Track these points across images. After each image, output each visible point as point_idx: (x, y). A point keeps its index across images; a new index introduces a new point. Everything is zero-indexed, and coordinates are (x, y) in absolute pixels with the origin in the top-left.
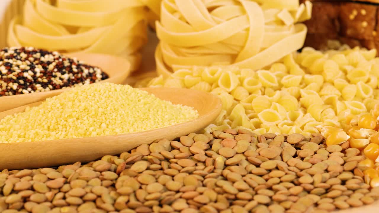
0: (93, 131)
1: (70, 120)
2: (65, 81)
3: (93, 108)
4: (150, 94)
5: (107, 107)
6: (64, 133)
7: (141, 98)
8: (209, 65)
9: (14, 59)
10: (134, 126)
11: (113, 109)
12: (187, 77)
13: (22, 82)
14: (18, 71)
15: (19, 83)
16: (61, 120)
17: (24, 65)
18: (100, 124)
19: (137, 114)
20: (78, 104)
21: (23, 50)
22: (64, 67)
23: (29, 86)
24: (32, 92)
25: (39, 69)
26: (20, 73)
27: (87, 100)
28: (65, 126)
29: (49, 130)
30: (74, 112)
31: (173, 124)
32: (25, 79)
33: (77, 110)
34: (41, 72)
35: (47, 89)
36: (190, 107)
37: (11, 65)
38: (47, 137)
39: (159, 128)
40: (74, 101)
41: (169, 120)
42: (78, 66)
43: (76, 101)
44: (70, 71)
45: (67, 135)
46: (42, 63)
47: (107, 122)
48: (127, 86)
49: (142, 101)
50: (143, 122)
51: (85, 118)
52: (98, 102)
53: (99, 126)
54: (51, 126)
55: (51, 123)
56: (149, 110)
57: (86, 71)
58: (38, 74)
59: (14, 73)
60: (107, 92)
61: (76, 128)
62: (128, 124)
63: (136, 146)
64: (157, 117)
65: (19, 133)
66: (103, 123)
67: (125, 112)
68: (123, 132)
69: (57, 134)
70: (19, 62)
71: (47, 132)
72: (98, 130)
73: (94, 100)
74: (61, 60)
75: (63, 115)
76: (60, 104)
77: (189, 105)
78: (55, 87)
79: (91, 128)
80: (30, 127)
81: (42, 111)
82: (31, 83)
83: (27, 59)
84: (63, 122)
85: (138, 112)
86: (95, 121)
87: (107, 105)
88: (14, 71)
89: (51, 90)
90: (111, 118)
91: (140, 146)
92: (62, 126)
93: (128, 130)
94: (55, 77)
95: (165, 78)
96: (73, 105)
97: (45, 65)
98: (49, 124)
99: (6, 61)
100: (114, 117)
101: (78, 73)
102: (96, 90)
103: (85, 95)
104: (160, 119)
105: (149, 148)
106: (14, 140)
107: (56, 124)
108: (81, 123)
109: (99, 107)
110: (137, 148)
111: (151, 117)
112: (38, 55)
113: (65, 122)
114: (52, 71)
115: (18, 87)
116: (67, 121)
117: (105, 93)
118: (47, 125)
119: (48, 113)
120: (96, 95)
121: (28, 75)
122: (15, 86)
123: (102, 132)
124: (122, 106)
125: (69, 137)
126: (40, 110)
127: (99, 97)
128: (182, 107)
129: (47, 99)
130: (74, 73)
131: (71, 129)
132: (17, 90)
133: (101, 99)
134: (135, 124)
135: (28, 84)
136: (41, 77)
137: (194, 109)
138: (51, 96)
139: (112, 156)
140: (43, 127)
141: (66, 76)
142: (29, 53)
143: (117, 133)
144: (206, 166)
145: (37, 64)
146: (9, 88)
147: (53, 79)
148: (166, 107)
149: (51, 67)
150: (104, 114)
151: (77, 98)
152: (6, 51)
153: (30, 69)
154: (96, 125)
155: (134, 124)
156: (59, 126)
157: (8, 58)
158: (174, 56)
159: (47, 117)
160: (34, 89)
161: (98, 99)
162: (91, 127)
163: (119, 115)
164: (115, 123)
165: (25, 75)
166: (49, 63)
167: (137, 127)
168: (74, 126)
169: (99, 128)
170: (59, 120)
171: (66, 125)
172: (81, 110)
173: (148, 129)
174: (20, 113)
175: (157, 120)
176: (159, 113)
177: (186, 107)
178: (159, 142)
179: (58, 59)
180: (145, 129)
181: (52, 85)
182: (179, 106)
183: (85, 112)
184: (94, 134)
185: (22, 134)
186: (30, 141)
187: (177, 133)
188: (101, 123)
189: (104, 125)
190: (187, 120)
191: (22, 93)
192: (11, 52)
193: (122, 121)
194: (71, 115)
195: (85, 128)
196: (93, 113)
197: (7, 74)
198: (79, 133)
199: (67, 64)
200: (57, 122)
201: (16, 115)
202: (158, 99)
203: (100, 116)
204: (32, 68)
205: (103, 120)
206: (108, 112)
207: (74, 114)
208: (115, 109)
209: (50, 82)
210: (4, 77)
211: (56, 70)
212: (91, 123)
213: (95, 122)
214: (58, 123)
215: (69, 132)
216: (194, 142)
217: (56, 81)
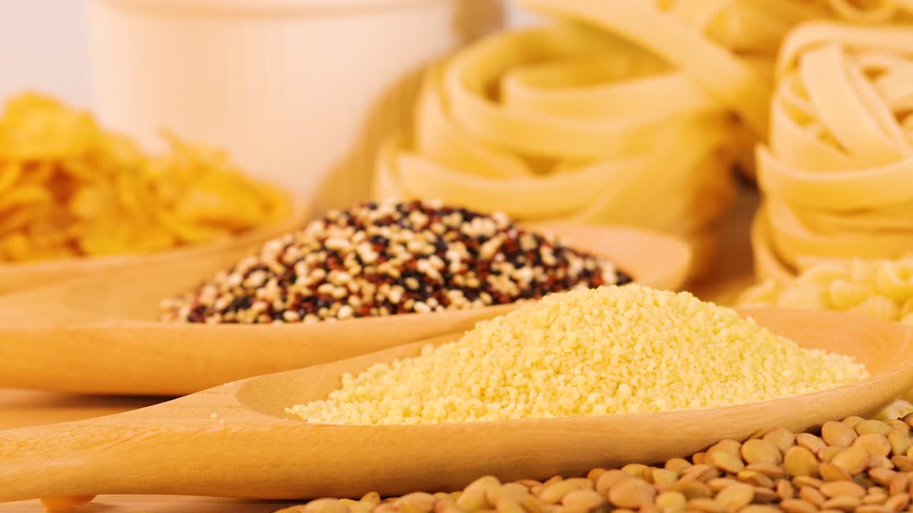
0: (597, 402)
1: (539, 375)
2: (524, 284)
3: (597, 346)
4: (744, 318)
5: (635, 345)
6: (521, 406)
7: (722, 324)
8: (894, 257)
9: (395, 228)
10: (701, 392)
11: (648, 348)
12: (837, 285)
13: (413, 283)
14: (403, 256)
15: (405, 286)
16: (515, 375)
17: (419, 243)
18: (615, 385)
19: (712, 363)
20: (558, 335)
21: (418, 206)
22: (520, 252)
23: (432, 295)
24: (440, 309)
25: (457, 253)
26: (410, 262)
27: (583, 325)
28: (523, 389)
29: (483, 398)
30: (547, 353)
31: (803, 391)
32: (422, 277)
33: (557, 349)
34: (463, 261)
35: (478, 303)
36: (845, 357)
37: (387, 243)
38: (477, 416)
39: (768, 398)
40: (548, 327)
41: (794, 383)
42: (558, 251)
43: (554, 327)
44: (537, 261)
45: (529, 412)
46: (464, 239)
47: (634, 381)
48: (686, 295)
49: (724, 333)
50: (727, 385)
51: (577, 371)
52: (610, 330)
53: (611, 392)
54: (489, 390)
55: (488, 380)
56: (742, 357)
57: (576, 266)
58: (456, 267)
59: (393, 262)
60: (635, 306)
61: (554, 394)
62: (687, 388)
63: (707, 445)
64: (761, 374)
65: (406, 403)
66: (624, 383)
67: (679, 358)
68: (674, 407)
69: (503, 407)
70: (407, 235)
71: (477, 403)
72: (609, 401)
73: (601, 325)
74: (513, 234)
75: (520, 361)
76: (511, 335)
77: (842, 350)
78: (497, 299)
79: (591, 394)
80: (435, 391)
81: (464, 352)
82: (437, 287)
83: (427, 227)
84: (519, 379)
85: (713, 359)
86: (602, 379)
87: (632, 338)
88: (393, 256)
89: (487, 305)
90: (643, 371)
91: (716, 443)
92: (518, 388)
93: (688, 403)
94: (498, 273)
95: (779, 288)
96: (545, 338)
97: (473, 244)
98: (483, 383)
99: (373, 230)
100: (650, 369)
101: (555, 267)
102: (605, 302)
103: (578, 314)
104: (769, 378)
105: (740, 449)
106: (393, 419)
107: (502, 382)
108: (567, 382)
109: (612, 344)
110: (711, 450)
111: (745, 372)
112: (455, 219)
113: (526, 380)
114: (490, 261)
115: (403, 295)
116: (530, 376)
117: (628, 308)
118: (477, 385)
119: (481, 356)
120: (606, 312)
121: (430, 267)
122: (395, 294)
123: (621, 407)
124: (673, 343)
125: (536, 415)
126: (461, 350)
127: (614, 319)
128: (824, 357)
129: (477, 325)
130: (546, 268)
131: (540, 397)
132: (402, 303)
133: (619, 324)
134: (705, 387)
135: (429, 289)
136: (462, 273)
137: (858, 361)
138: (490, 318)
139: (645, 467)
140: (469, 390)
141: (526, 274)
142: (432, 214)
143: (657, 409)
144: (889, 495)
145: (454, 241)
146: (380, 298)
147: (492, 279)
148: (784, 352)
149: (488, 250)
150: (625, 359)
151: (556, 321)
152: (373, 207)
153: (436, 253)
154: (604, 386)
155: (702, 389)
156: (509, 389)
157: (379, 223)
158: (802, 234)
159: (478, 367)
160: (444, 302)
161: (610, 322)
162: (592, 392)
163: (663, 366)
164: (654, 384)
165: (423, 266)
166: (483, 240)
167: (711, 396)
168: (547, 390)
169: (612, 397)
170: (508, 374)
171: (526, 387)
172: (568, 350)
173: (739, 402)
174: (408, 360)
175: (762, 380)
176: (768, 364)
177: (834, 356)
178: (766, 437)
179: (506, 230)
180: (730, 402)
181: (491, 293)
182: (815, 353)
183: (576, 354)
184: (599, 410)
185: (414, 408)
186: (435, 422)
187: (815, 414)
188: (618, 384)
189: (624, 389)
190: (840, 385)
191: (412, 311)
192: (386, 209)
193: (672, 381)
194: (541, 361)
195: (576, 396)
196: (597, 357)
197: (378, 263)
198: (561, 408)
199: (527, 243)
200: (505, 379)
201: (397, 364)
202: (764, 331)
203: (616, 367)
204: (440, 249)
205: (622, 376)
206: (637, 357)
207: (549, 359)
208: (653, 350)
209: (485, 287)
210: (369, 270)
211: (500, 257)
212: (592, 382)
213: (602, 381)
214: (508, 381)
215: (535, 403)
216: (859, 436)
217: (502, 285)
